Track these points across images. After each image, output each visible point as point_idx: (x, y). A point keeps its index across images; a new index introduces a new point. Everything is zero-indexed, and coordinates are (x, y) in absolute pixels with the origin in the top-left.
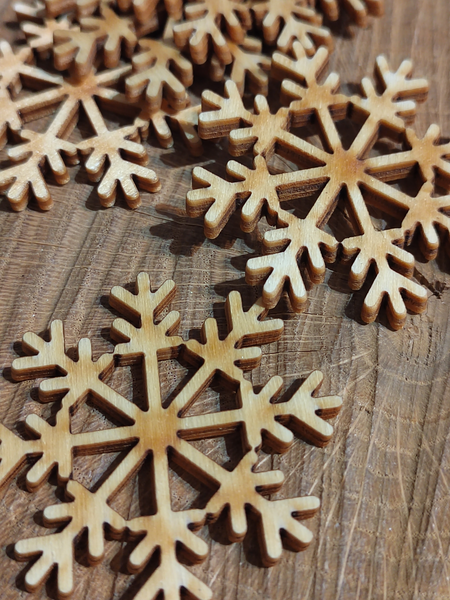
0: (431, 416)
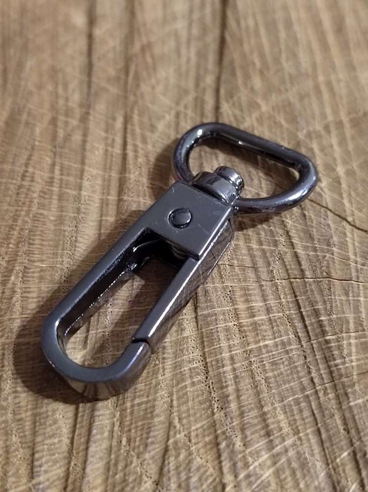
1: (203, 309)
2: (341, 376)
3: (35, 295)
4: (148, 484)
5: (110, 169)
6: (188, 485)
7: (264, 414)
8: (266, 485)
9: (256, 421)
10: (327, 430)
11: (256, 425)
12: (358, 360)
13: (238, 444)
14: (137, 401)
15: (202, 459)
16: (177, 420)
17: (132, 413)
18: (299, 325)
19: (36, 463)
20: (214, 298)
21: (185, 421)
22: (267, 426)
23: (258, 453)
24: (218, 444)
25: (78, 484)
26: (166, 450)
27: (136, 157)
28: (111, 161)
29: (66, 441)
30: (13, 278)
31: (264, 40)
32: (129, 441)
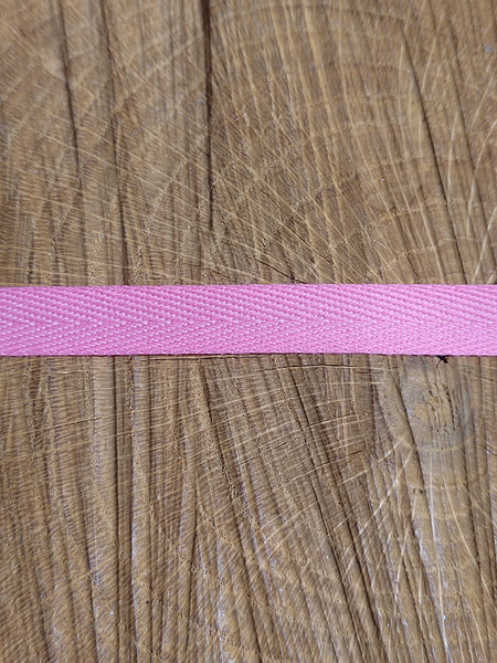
0: (472, 477)
1: (214, 403)
2: (335, 457)
3: (63, 403)
4: (184, 565)
5: (113, 260)
6: (216, 562)
7: (273, 494)
8: (277, 556)
9: (267, 501)
10: (326, 505)
11: (266, 505)
12: (349, 441)
13: (253, 522)
14: (166, 495)
15: (225, 539)
16: (201, 509)
17: (163, 505)
18: (299, 410)
19: (91, 556)
20: (224, 393)
21: (208, 509)
22: (276, 505)
23: (269, 529)
24: (237, 526)
25: (127, 570)
26: (195, 535)
27: (136, 245)
28: (112, 250)
29: (112, 533)
30: (40, 389)
31: (253, 86)
32: (164, 530)
